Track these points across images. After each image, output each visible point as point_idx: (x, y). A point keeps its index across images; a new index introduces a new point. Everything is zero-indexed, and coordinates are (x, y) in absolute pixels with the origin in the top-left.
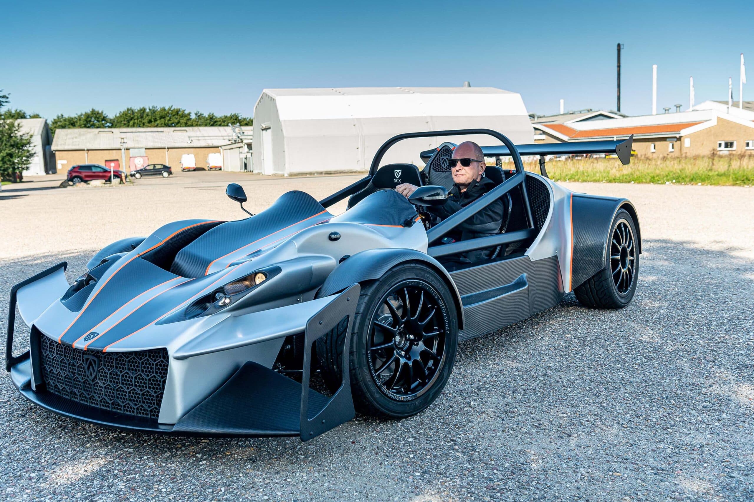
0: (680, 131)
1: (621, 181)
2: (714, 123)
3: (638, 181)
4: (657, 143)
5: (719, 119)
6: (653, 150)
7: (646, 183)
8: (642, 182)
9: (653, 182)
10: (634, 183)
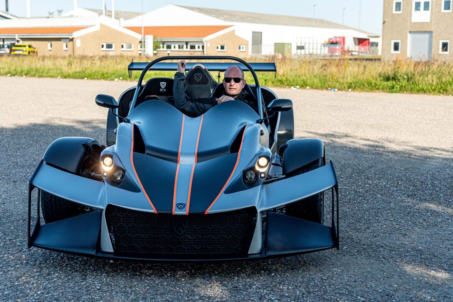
0: (72, 33)
1: (75, 77)
2: (97, 28)
3: (90, 78)
4: (54, 43)
5: (102, 25)
6: (50, 48)
7: (98, 79)
8: (94, 79)
9: (104, 79)
10: (87, 79)
